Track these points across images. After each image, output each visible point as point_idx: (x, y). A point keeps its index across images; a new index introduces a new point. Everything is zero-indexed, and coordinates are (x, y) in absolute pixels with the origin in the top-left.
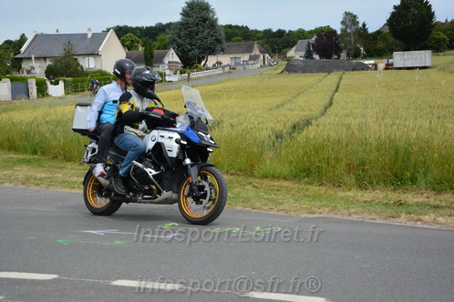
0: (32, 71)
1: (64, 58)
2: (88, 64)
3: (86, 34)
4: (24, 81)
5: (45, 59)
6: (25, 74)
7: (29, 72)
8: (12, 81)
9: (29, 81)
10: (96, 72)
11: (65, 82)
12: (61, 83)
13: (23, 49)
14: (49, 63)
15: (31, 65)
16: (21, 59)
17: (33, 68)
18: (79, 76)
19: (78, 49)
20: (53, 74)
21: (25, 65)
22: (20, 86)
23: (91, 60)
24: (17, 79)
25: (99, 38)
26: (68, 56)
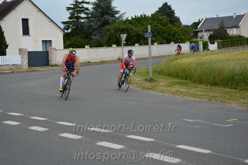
0: (203, 37)
1: (218, 30)
2: (232, 32)
3: (233, 16)
4: (197, 43)
5: (210, 31)
6: (199, 39)
7: (201, 38)
8: (191, 43)
9: (199, 42)
10: (236, 36)
11: (218, 42)
12: (216, 43)
13: (199, 27)
14: (211, 33)
15: (202, 34)
16: (198, 32)
17: (203, 36)
18: (226, 39)
19: (227, 24)
20: (212, 39)
21: (200, 35)
23: (235, 30)
24: (194, 42)
25: (240, 18)
26: (221, 29)
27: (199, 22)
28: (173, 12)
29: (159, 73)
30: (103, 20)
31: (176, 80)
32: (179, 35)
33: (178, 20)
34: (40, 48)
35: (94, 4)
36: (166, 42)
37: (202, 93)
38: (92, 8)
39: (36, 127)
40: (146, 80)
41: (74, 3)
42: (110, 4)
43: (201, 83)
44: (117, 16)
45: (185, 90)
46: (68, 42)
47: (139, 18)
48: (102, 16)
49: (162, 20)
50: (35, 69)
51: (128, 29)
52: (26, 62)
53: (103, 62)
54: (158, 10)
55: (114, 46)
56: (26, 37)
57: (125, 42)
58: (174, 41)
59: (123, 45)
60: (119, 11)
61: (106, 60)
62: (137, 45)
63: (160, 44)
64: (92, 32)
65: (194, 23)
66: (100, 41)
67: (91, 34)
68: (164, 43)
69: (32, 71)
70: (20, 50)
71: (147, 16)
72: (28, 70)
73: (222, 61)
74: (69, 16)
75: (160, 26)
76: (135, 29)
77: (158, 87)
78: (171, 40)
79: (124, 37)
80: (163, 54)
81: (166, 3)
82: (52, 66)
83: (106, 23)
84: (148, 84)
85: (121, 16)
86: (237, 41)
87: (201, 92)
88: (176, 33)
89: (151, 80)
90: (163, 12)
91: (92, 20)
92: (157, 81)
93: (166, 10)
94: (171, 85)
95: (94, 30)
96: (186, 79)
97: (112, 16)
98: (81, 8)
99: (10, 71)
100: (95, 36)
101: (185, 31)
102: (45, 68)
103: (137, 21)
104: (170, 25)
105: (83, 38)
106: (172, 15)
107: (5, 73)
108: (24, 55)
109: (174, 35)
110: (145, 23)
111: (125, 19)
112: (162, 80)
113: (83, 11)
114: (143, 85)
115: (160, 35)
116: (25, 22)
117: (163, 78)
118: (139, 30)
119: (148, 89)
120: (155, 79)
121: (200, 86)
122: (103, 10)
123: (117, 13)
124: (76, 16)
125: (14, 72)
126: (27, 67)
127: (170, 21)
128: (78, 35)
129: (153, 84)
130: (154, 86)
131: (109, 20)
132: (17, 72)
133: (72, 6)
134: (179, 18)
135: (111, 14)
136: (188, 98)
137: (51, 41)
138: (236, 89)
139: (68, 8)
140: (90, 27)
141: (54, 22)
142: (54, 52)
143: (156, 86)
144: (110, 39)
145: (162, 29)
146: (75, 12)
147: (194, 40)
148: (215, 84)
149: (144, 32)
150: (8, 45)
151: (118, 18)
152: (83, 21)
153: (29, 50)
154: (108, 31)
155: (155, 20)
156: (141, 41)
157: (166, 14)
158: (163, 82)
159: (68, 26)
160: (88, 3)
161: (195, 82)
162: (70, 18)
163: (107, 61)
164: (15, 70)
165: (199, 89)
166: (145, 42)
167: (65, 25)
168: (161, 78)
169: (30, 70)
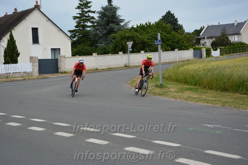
1: (220, 37)
2: (234, 39)
3: (234, 24)
4: (200, 49)
5: (212, 38)
6: (202, 46)
7: (203, 45)
8: (194, 49)
9: (202, 49)
10: (238, 43)
11: (220, 49)
12: (219, 50)
13: (201, 34)
14: (213, 40)
15: (205, 41)
16: (200, 39)
17: (206, 43)
20: (215, 46)
21: (202, 42)
22: (198, 52)
23: (236, 37)
24: (197, 49)
25: (241, 25)
26: (223, 36)
27: (201, 30)
28: (176, 20)
29: (167, 79)
30: (108, 28)
31: (185, 86)
32: (183, 42)
33: (181, 27)
34: (49, 56)
35: (100, 13)
36: (170, 49)
37: (214, 99)
38: (98, 17)
39: (61, 133)
40: (157, 86)
41: (81, 12)
42: (115, 13)
43: (211, 88)
44: (122, 24)
45: (197, 96)
46: (75, 50)
47: (144, 26)
48: (108, 25)
49: (166, 27)
50: (46, 76)
51: (133, 36)
52: (37, 69)
53: (110, 69)
54: (162, 18)
55: (121, 53)
56: (36, 46)
57: (131, 50)
58: (178, 48)
59: (129, 52)
60: (124, 20)
61: (113, 67)
62: (142, 52)
63: (165, 51)
64: (98, 40)
65: (195, 31)
66: (106, 48)
67: (97, 42)
68: (168, 50)
69: (42, 78)
70: (31, 58)
71: (152, 24)
72: (39, 77)
73: (230, 68)
74: (76, 24)
75: (165, 34)
76: (140, 37)
77: (169, 93)
78: (175, 47)
79: (130, 44)
80: (168, 61)
81: (169, 11)
82: (61, 73)
83: (111, 31)
84: (158, 90)
85: (126, 24)
86: (239, 47)
87: (213, 97)
88: (180, 40)
89: (161, 86)
90: (167, 21)
91: (98, 29)
92: (167, 87)
93: (169, 18)
94: (182, 90)
95: (100, 38)
96: (196, 85)
97: (117, 25)
98: (87, 17)
99: (22, 79)
100: (101, 43)
101: (188, 38)
102: (55, 75)
103: (142, 29)
104: (174, 33)
105: (89, 46)
106: (175, 23)
107: (17, 80)
108: (34, 62)
109: (178, 42)
110: (150, 31)
111: (131, 27)
112: (171, 86)
113: (88, 20)
114: (153, 91)
115: (164, 42)
116: (35, 31)
117: (172, 84)
118: (145, 37)
119: (160, 95)
120: (164, 85)
121: (210, 91)
122: (109, 18)
123: (122, 22)
124: (82, 25)
125: (25, 80)
126: (38, 74)
127: (174, 29)
128: (85, 42)
129: (163, 90)
130: (165, 92)
131: (114, 28)
132: (29, 79)
133: (78, 15)
134: (182, 26)
135: (116, 22)
136: (201, 104)
137: (59, 49)
138: (246, 94)
139: (74, 17)
140: (96, 35)
141: (62, 31)
142: (63, 59)
143: (167, 92)
144: (116, 46)
145: (166, 36)
146: (81, 20)
147: (197, 47)
148: (225, 90)
149: (149, 39)
150: (19, 54)
151: (123, 26)
152: (89, 29)
153: (39, 58)
154: (114, 39)
155: (160, 28)
156: (146, 48)
157: (170, 22)
158: (173, 88)
159: (75, 34)
160: (94, 12)
161: (205, 87)
162: (76, 27)
163: (115, 68)
164: (26, 77)
165: (210, 95)
166: (150, 49)
167: (72, 33)
168: (170, 84)
169: (41, 77)
